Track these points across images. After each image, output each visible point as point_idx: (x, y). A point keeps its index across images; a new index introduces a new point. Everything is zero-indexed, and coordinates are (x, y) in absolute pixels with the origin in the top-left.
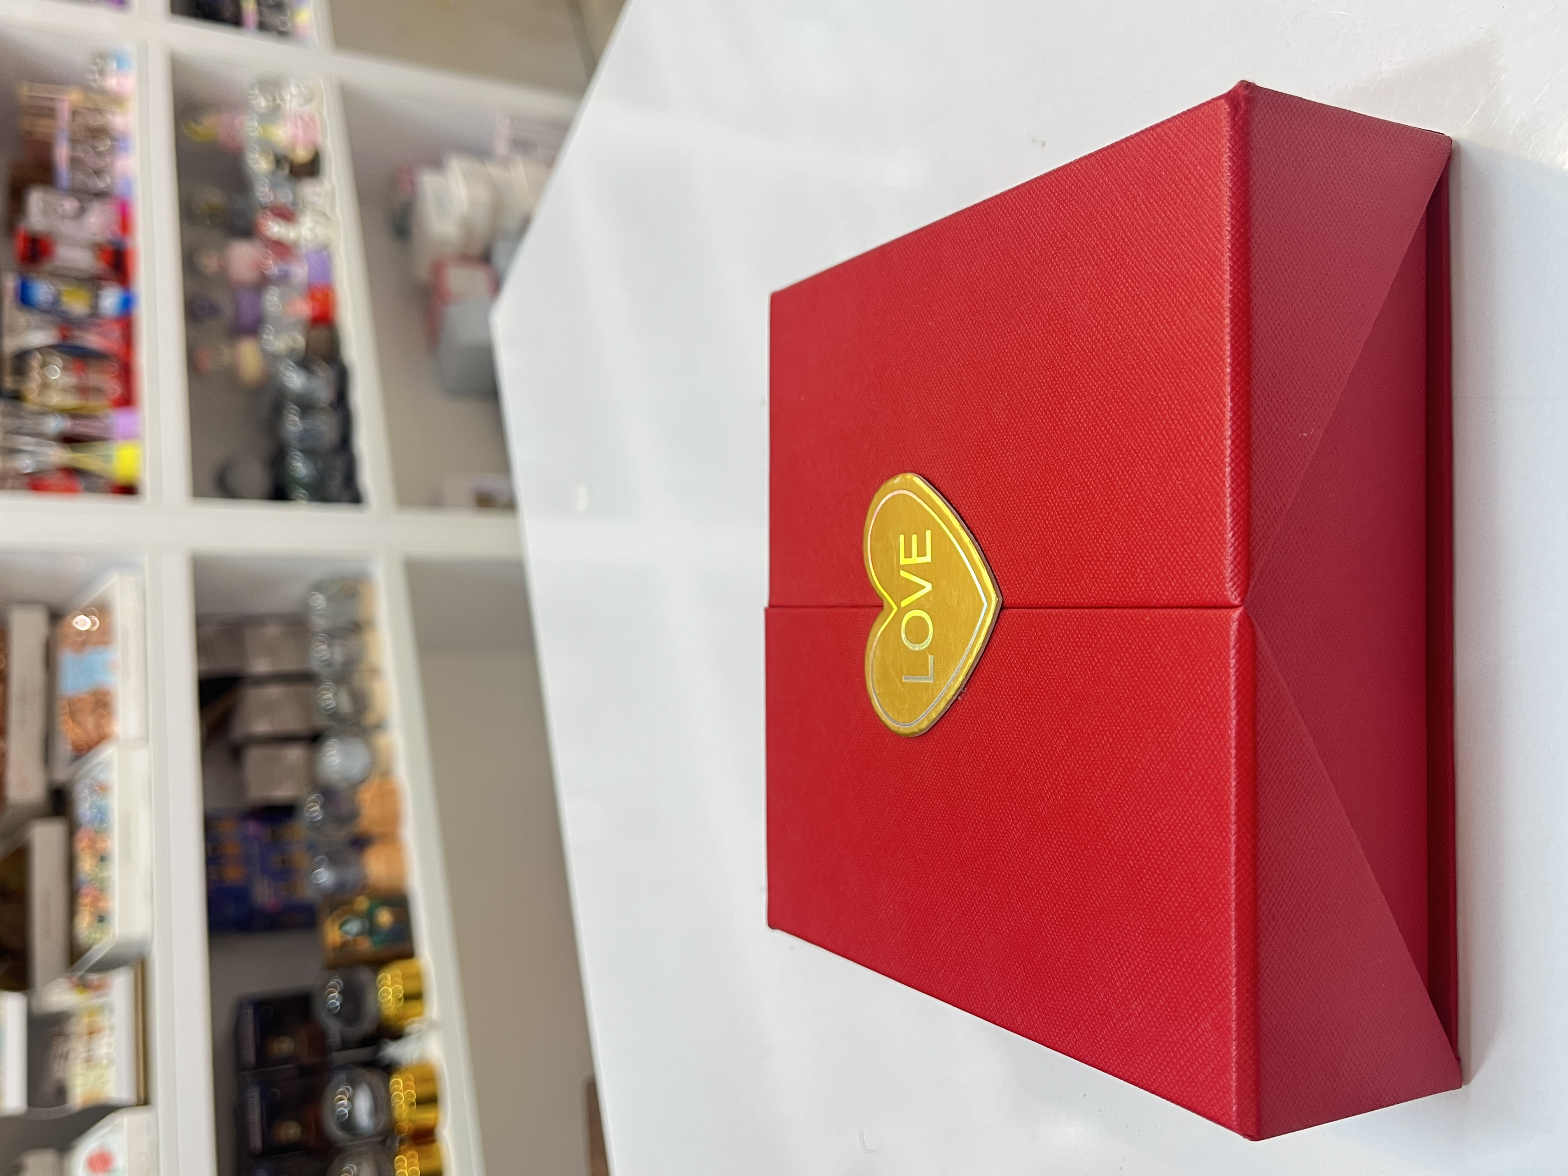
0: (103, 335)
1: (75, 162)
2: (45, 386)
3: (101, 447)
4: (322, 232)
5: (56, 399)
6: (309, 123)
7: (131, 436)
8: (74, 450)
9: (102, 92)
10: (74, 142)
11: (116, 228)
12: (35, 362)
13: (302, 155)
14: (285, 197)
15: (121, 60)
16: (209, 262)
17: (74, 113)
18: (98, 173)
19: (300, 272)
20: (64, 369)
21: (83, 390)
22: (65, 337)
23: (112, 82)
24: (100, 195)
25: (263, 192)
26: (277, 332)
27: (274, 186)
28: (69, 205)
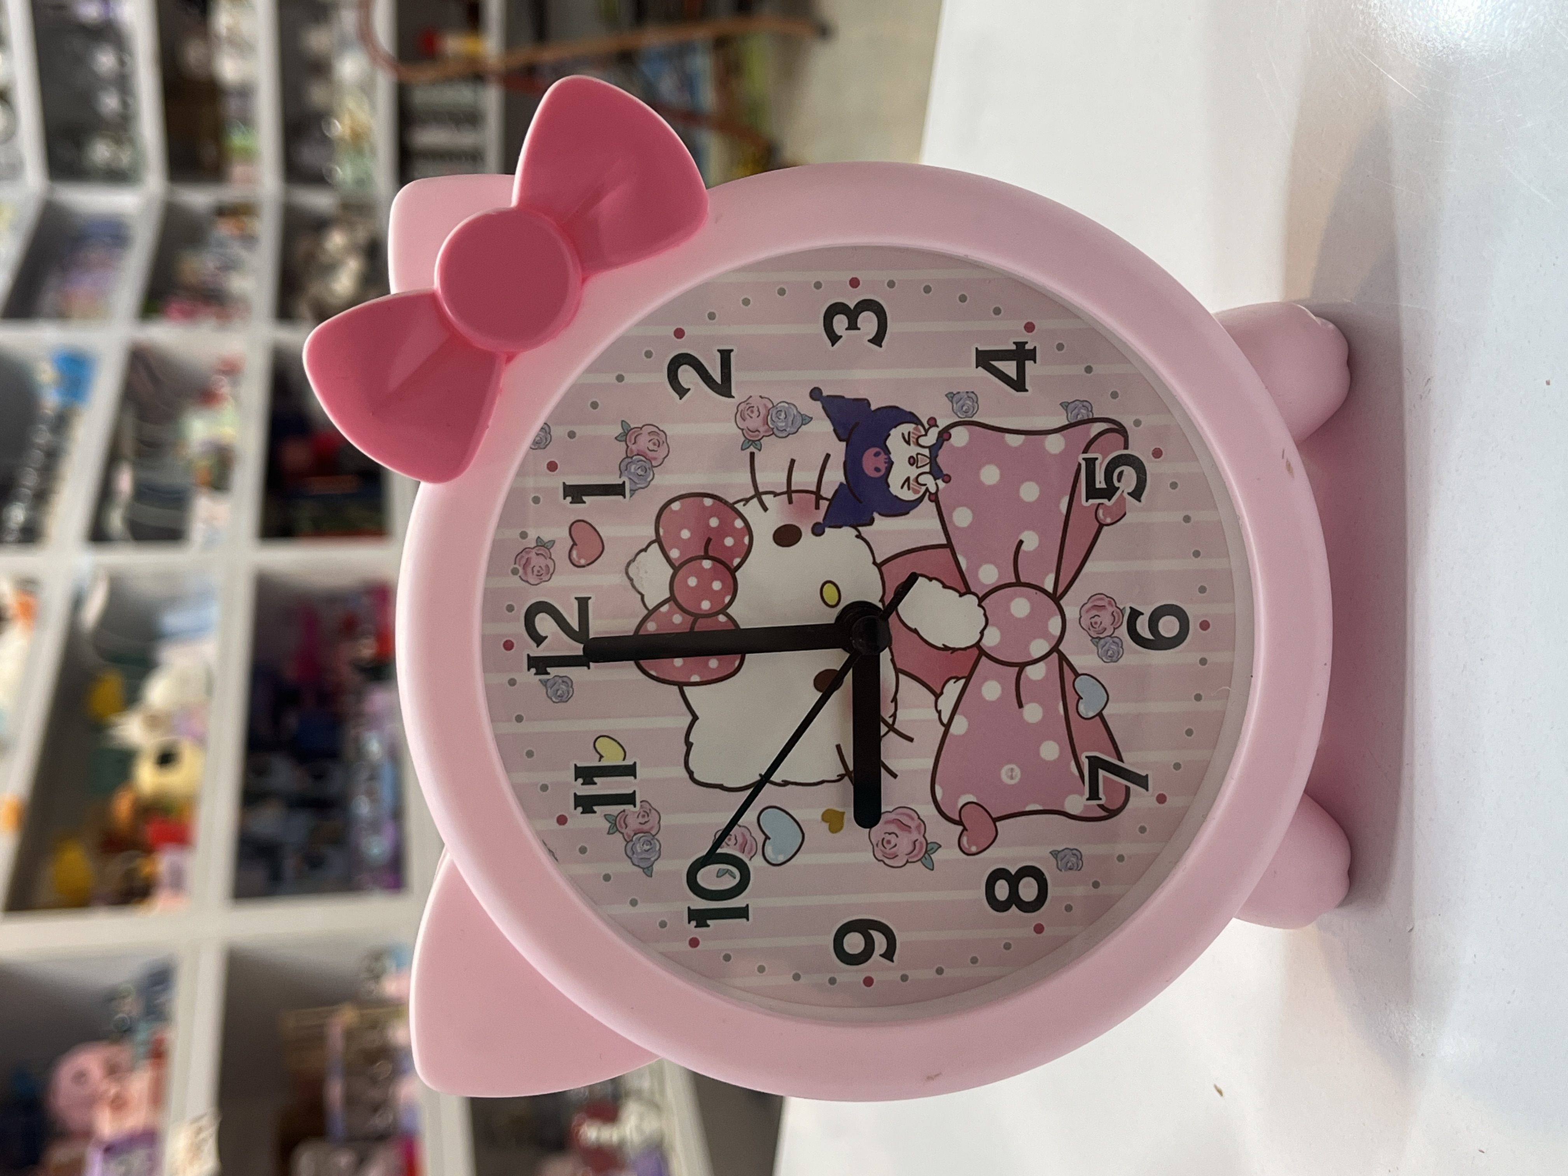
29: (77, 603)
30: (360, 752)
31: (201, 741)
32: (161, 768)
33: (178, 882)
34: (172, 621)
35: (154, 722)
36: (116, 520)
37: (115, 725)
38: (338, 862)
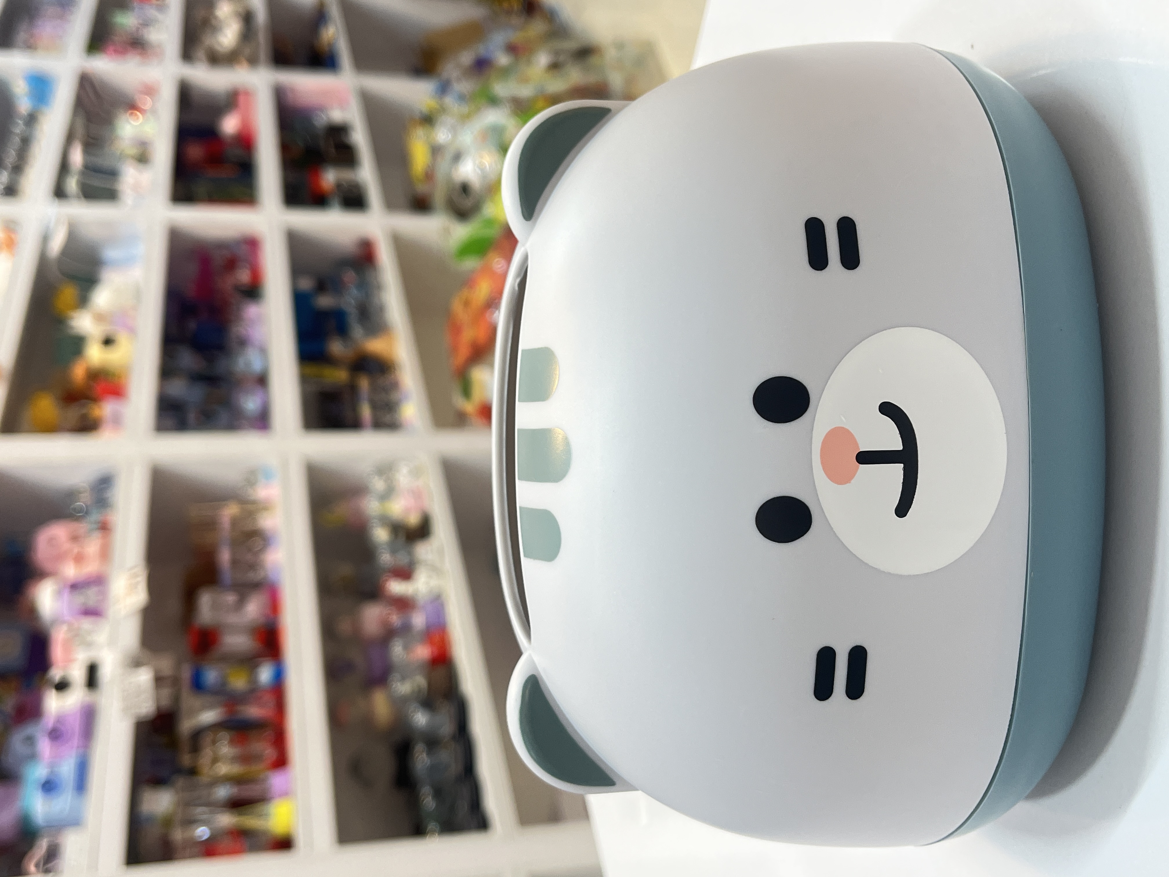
0: (260, 705)
1: (235, 562)
2: (216, 759)
3: (261, 808)
4: (434, 583)
5: (224, 769)
6: (417, 494)
7: (285, 794)
8: (240, 814)
9: (254, 502)
10: (234, 545)
11: (268, 610)
12: (207, 739)
13: (413, 519)
14: (402, 559)
15: (268, 475)
16: (344, 626)
17: (235, 522)
18: (252, 567)
19: (419, 620)
20: (230, 743)
21: (245, 758)
22: (230, 713)
23: (262, 493)
24: (256, 586)
25: (385, 558)
26: (403, 679)
27: (394, 551)
28: (231, 598)
29: (45, 239)
31: (132, 331)
32: (105, 346)
33: (117, 421)
34: (110, 254)
35: (100, 318)
36: (72, 184)
37: (72, 318)
38: (224, 416)
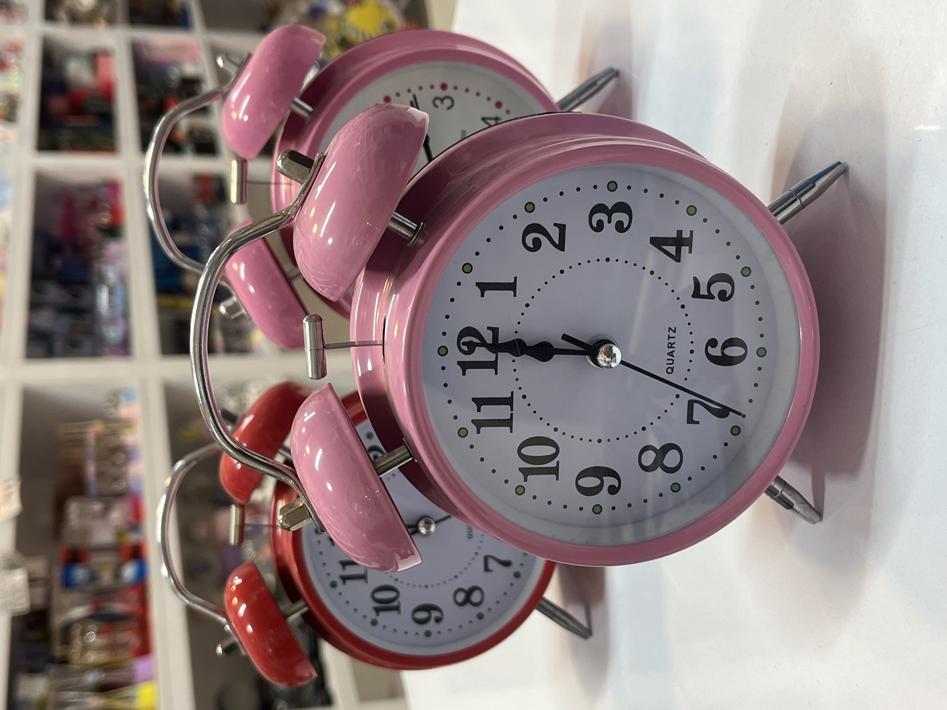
0: (125, 601)
1: (100, 475)
2: (85, 648)
3: (127, 692)
5: (92, 657)
7: (149, 678)
8: (107, 698)
9: (117, 420)
10: (100, 459)
11: (131, 518)
12: (77, 631)
15: (129, 395)
16: (201, 531)
17: (99, 439)
18: (116, 479)
20: (98, 633)
21: (112, 647)
22: (98, 608)
23: (124, 412)
24: (120, 495)
28: (97, 507)
30: (102, 279)
38: (88, 344)
